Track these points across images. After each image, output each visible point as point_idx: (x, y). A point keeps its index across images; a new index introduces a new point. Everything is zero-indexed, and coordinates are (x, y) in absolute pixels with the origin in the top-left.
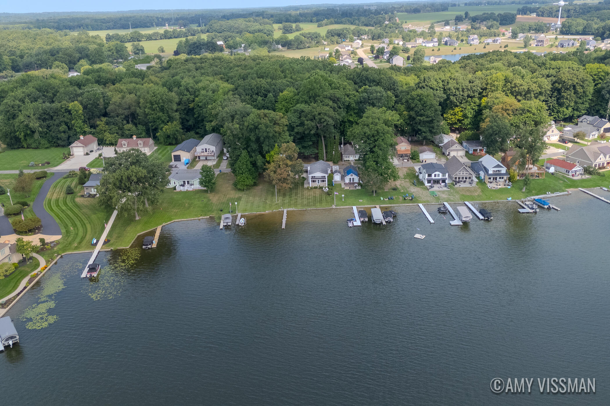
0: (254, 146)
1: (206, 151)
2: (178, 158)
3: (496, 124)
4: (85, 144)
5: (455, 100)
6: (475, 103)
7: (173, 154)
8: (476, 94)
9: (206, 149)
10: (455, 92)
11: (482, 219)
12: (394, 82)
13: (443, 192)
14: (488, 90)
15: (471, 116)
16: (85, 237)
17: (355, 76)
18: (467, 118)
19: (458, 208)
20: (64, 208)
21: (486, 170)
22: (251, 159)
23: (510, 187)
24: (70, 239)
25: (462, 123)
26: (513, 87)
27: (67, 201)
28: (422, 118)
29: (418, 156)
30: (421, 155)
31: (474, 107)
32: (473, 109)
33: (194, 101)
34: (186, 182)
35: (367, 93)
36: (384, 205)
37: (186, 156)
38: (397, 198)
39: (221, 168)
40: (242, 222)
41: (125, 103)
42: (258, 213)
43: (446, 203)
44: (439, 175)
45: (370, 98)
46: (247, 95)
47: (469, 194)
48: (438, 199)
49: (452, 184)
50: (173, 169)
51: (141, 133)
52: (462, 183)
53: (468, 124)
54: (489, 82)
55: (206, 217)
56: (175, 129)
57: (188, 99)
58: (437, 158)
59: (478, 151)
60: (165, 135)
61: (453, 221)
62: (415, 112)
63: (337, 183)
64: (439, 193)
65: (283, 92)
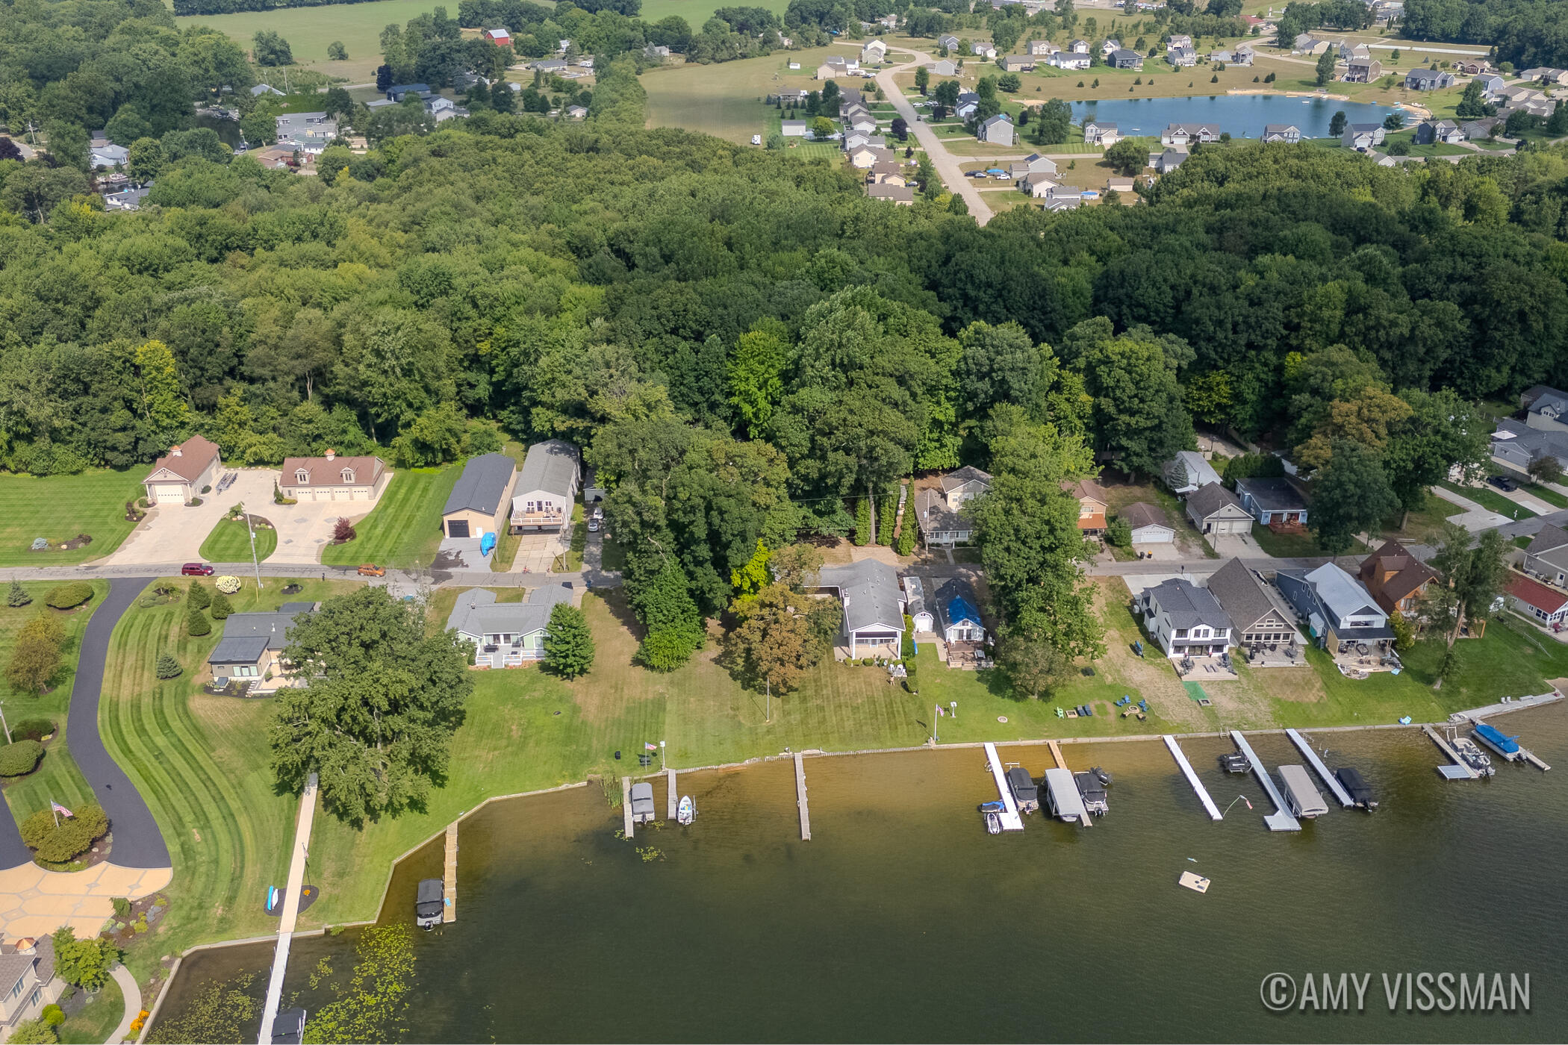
0: (704, 551)
1: (540, 509)
2: (460, 529)
3: (1353, 477)
4: (190, 474)
5: (1213, 355)
6: (1265, 364)
7: (446, 519)
8: (1272, 342)
9: (539, 503)
10: (1215, 332)
11: (1349, 807)
12: (1044, 289)
13: (1221, 685)
14: (1302, 333)
15: (1253, 398)
16: (241, 876)
17: (933, 262)
18: (1245, 402)
19: (1283, 769)
20: (160, 741)
21: (1333, 619)
22: (693, 585)
23: (1396, 672)
24: (199, 884)
25: (1228, 414)
26: (1373, 327)
27: (166, 711)
28: (1133, 421)
29: (1129, 537)
30: (1134, 533)
31: (1262, 376)
32: (1259, 379)
33: (491, 334)
34: (502, 638)
35: (983, 347)
36: (1070, 741)
37: (482, 527)
38: (1101, 709)
39: (586, 568)
40: (684, 809)
41: (294, 338)
42: (722, 766)
43: (1237, 735)
44: (1206, 633)
45: (996, 366)
46: (648, 334)
47: (1292, 698)
48: (1213, 715)
49: (1239, 652)
50: (450, 570)
51: (344, 432)
52: (1268, 652)
53: (1244, 420)
54: (1308, 308)
55: (577, 785)
56: (444, 426)
57: (475, 330)
58: (1177, 541)
59: (1285, 518)
60: (416, 441)
61: (1273, 814)
62: (1115, 399)
63: (924, 641)
64: (1212, 692)
65: (748, 331)
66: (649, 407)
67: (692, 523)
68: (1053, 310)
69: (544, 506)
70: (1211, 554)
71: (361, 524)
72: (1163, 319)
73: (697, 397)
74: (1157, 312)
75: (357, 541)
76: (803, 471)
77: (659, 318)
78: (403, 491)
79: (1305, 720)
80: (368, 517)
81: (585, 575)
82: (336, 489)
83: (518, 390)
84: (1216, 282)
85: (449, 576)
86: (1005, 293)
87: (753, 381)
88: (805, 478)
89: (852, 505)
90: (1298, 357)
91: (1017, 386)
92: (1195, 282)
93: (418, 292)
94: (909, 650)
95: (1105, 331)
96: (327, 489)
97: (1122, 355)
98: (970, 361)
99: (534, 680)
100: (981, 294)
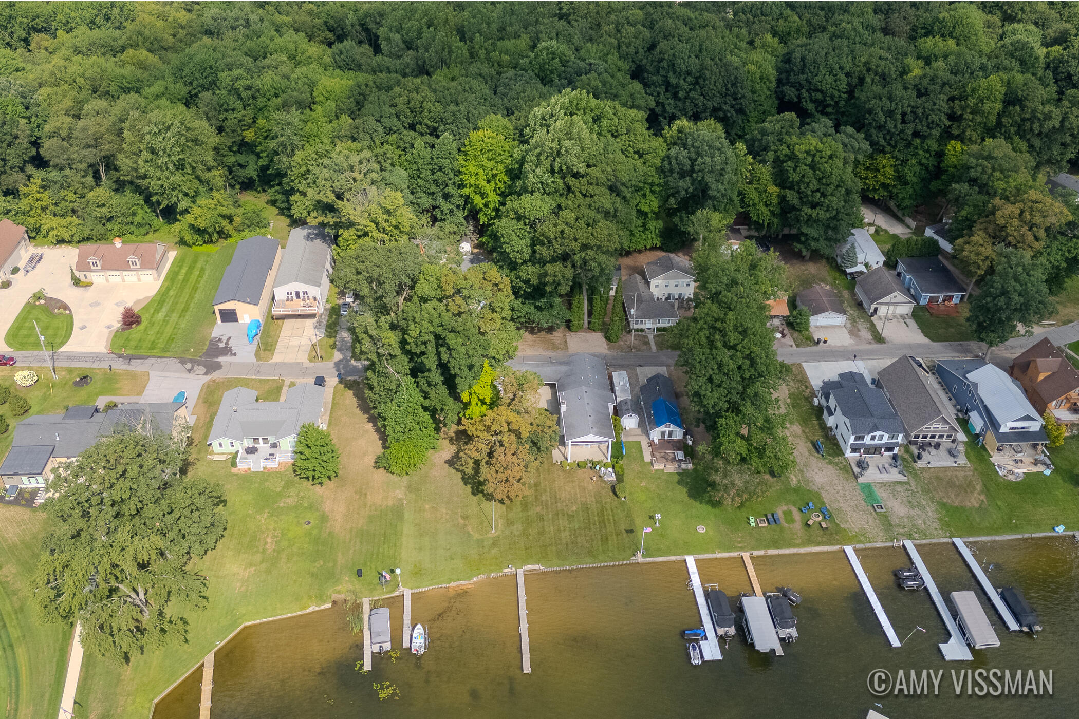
0: (436, 377)
1: (298, 297)
2: (230, 316)
5: (882, 142)
6: (928, 151)
7: (217, 308)
8: (936, 132)
9: (297, 293)
10: (886, 122)
11: (1015, 633)
12: (736, 78)
13: (892, 487)
14: (964, 124)
15: (914, 180)
17: (640, 49)
18: (906, 183)
22: (427, 402)
23: (1047, 472)
25: (890, 192)
28: (814, 213)
29: (808, 322)
30: (812, 319)
31: (924, 161)
32: (920, 164)
33: (254, 123)
34: (261, 440)
35: (685, 146)
36: (761, 553)
37: (248, 314)
38: (788, 514)
39: (338, 356)
40: (417, 640)
41: (84, 130)
42: (453, 584)
43: (909, 545)
44: (881, 438)
45: (696, 168)
46: (389, 131)
47: (957, 503)
48: (886, 521)
49: (907, 451)
50: (221, 359)
51: (134, 214)
52: (933, 451)
53: (903, 199)
54: (972, 102)
55: (322, 607)
56: (216, 213)
57: (240, 121)
58: (849, 325)
59: (940, 300)
60: (192, 226)
61: (946, 642)
62: (799, 192)
63: (631, 439)
64: (885, 495)
65: (476, 128)
66: (388, 212)
67: (423, 353)
68: (743, 96)
69: (301, 295)
70: (879, 338)
71: (146, 308)
72: (836, 103)
73: (433, 188)
74: (832, 97)
75: (142, 327)
76: (524, 276)
77: (397, 116)
78: (184, 271)
79: (969, 529)
80: (153, 301)
81: (337, 365)
82: (125, 273)
83: (281, 175)
84: (886, 71)
85: (218, 366)
86: (701, 81)
87: (482, 176)
88: (527, 282)
89: (569, 299)
90: (959, 147)
91: (714, 187)
92: (869, 70)
93: (191, 83)
94: (618, 451)
95: (792, 127)
96: (118, 273)
97: (808, 152)
98: (674, 161)
99: (288, 485)
100: (682, 82)
